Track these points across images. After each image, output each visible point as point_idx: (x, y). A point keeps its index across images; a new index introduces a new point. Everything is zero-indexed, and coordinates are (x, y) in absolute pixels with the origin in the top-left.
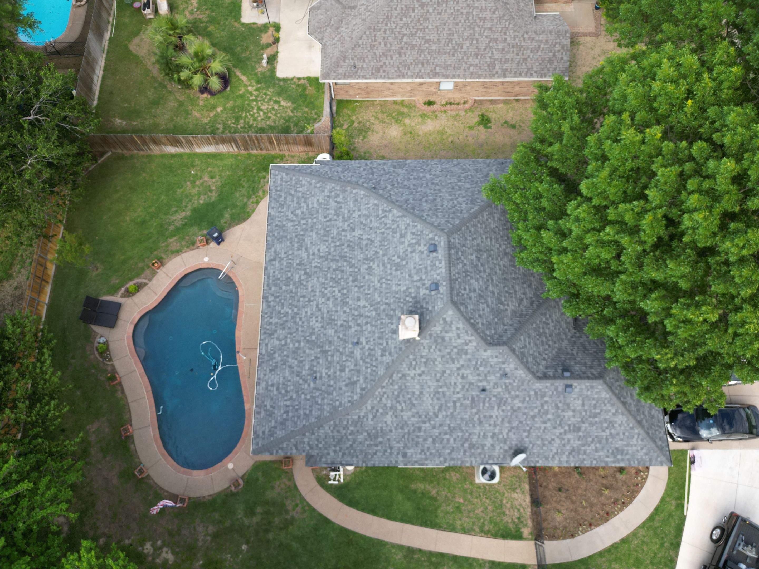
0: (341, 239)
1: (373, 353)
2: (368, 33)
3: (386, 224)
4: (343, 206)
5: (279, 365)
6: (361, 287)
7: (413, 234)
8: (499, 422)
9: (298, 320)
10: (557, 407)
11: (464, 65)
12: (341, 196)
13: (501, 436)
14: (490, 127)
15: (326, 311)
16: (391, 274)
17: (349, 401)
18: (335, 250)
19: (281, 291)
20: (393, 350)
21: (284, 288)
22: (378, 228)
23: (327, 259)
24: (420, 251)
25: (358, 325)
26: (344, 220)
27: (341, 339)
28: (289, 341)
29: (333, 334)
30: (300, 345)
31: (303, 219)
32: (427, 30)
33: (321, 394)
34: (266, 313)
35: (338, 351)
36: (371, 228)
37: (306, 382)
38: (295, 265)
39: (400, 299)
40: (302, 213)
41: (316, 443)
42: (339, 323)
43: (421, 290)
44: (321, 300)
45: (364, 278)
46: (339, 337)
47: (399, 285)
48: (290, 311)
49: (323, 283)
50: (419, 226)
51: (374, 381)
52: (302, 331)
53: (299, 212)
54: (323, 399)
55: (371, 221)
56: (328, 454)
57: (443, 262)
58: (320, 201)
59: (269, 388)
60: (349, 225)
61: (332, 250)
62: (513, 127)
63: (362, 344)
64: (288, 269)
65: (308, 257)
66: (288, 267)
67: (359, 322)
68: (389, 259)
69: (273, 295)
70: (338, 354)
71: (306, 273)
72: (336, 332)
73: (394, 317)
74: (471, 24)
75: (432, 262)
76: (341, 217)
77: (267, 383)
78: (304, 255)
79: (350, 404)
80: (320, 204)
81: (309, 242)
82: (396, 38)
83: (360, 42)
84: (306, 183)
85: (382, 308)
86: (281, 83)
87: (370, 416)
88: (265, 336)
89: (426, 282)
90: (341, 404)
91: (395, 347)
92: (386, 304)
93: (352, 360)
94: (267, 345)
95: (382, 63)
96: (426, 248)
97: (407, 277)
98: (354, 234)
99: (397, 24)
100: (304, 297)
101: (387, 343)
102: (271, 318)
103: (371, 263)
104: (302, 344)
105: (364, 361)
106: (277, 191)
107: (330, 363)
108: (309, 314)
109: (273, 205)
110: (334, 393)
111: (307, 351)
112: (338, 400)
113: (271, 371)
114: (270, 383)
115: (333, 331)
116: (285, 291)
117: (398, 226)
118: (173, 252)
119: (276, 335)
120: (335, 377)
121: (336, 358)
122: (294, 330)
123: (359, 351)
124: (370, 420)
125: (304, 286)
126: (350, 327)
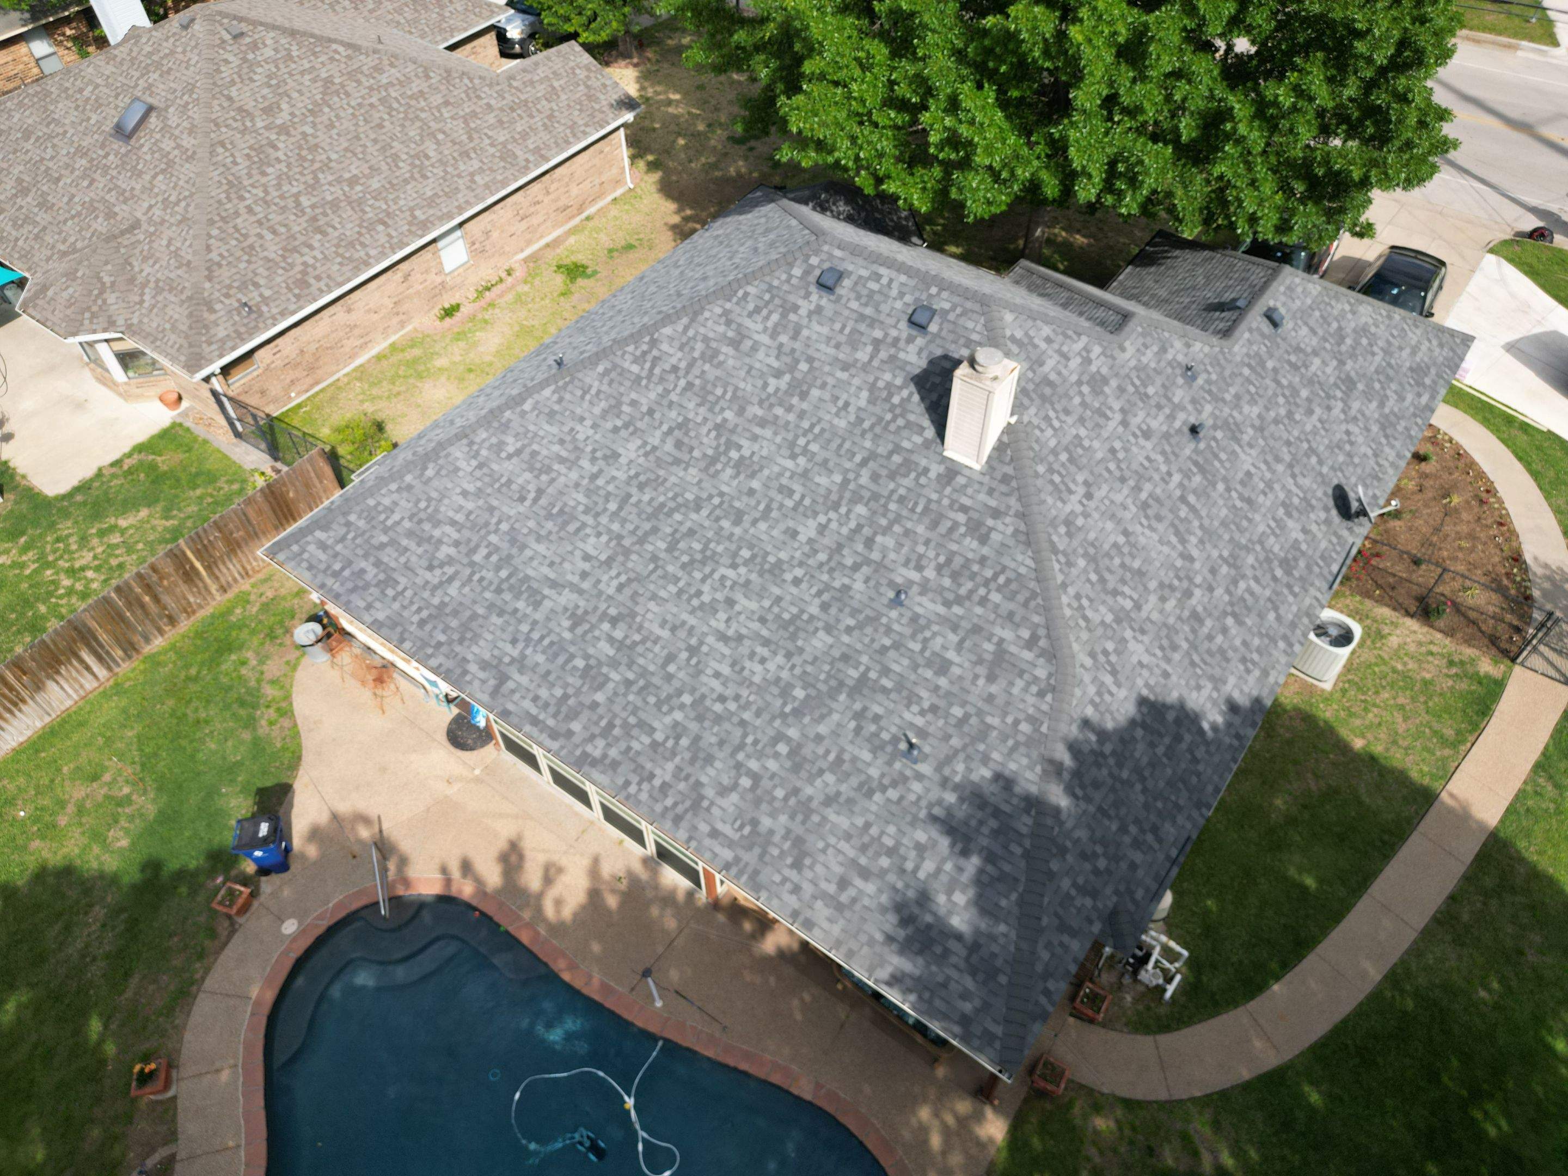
0: (609, 494)
1: (958, 562)
2: (215, 232)
3: (675, 369)
4: (535, 447)
5: (798, 830)
6: (768, 509)
7: (757, 310)
8: (1268, 475)
9: (718, 707)
10: (1295, 367)
11: (460, 181)
12: (510, 440)
13: (1296, 501)
14: (595, 273)
15: (756, 626)
16: (802, 415)
17: (1041, 694)
18: (624, 522)
19: (600, 710)
20: (993, 503)
21: (600, 697)
22: (667, 392)
23: (627, 552)
24: (810, 314)
25: (856, 567)
26: (572, 464)
27: (860, 626)
28: (754, 765)
29: (830, 640)
30: (789, 740)
31: (474, 551)
32: (332, 164)
33: (969, 758)
34: (627, 783)
35: (884, 650)
36: (651, 412)
37: (905, 779)
38: (567, 635)
39: (880, 419)
40: (457, 544)
41: (1088, 866)
42: (814, 609)
43: (902, 355)
44: (720, 622)
45: (751, 492)
46: (849, 630)
47: (847, 404)
48: (678, 716)
49: (680, 592)
50: (750, 289)
51: (1034, 595)
52: (758, 714)
53: (445, 551)
54: (985, 760)
55: (634, 403)
56: (1133, 866)
57: (883, 271)
58: (471, 488)
59: (844, 898)
60: (593, 460)
61: (615, 527)
62: (629, 247)
63: (911, 583)
64: (561, 660)
65: (581, 592)
66: (556, 655)
67: (849, 562)
68: (761, 403)
69: (592, 737)
70: (892, 654)
71: (614, 621)
72: (828, 629)
73: (915, 457)
74: (406, 112)
75: (858, 298)
76: (556, 467)
77: (824, 896)
78: (566, 598)
79: (1049, 698)
80: (479, 493)
81: (545, 570)
82: (284, 209)
83: (214, 256)
84: (395, 496)
85: (864, 480)
86: (79, 498)
87: (1108, 680)
88: (684, 824)
89: (894, 333)
90: (1031, 720)
91: (991, 492)
92: (864, 463)
93: (935, 628)
94: (714, 834)
95: (299, 268)
96: (814, 297)
97: (844, 376)
98: (623, 460)
99: (265, 186)
100: (670, 658)
101: (964, 509)
102: (652, 776)
103: (734, 454)
104: (793, 733)
105: (959, 601)
106: (336, 574)
107: (900, 686)
108: (726, 670)
109: (362, 604)
110: (989, 720)
111: (822, 729)
112: (1016, 722)
113: (797, 865)
114: (832, 888)
115: (821, 634)
116: (610, 700)
117: (706, 340)
118: (169, 1011)
119: (709, 792)
120: (948, 694)
121: (898, 665)
122: (738, 732)
123: (924, 600)
124: (1114, 689)
125: (643, 642)
126: (846, 588)
